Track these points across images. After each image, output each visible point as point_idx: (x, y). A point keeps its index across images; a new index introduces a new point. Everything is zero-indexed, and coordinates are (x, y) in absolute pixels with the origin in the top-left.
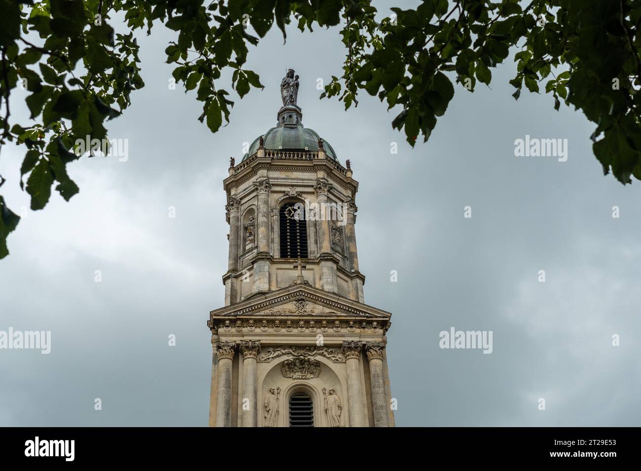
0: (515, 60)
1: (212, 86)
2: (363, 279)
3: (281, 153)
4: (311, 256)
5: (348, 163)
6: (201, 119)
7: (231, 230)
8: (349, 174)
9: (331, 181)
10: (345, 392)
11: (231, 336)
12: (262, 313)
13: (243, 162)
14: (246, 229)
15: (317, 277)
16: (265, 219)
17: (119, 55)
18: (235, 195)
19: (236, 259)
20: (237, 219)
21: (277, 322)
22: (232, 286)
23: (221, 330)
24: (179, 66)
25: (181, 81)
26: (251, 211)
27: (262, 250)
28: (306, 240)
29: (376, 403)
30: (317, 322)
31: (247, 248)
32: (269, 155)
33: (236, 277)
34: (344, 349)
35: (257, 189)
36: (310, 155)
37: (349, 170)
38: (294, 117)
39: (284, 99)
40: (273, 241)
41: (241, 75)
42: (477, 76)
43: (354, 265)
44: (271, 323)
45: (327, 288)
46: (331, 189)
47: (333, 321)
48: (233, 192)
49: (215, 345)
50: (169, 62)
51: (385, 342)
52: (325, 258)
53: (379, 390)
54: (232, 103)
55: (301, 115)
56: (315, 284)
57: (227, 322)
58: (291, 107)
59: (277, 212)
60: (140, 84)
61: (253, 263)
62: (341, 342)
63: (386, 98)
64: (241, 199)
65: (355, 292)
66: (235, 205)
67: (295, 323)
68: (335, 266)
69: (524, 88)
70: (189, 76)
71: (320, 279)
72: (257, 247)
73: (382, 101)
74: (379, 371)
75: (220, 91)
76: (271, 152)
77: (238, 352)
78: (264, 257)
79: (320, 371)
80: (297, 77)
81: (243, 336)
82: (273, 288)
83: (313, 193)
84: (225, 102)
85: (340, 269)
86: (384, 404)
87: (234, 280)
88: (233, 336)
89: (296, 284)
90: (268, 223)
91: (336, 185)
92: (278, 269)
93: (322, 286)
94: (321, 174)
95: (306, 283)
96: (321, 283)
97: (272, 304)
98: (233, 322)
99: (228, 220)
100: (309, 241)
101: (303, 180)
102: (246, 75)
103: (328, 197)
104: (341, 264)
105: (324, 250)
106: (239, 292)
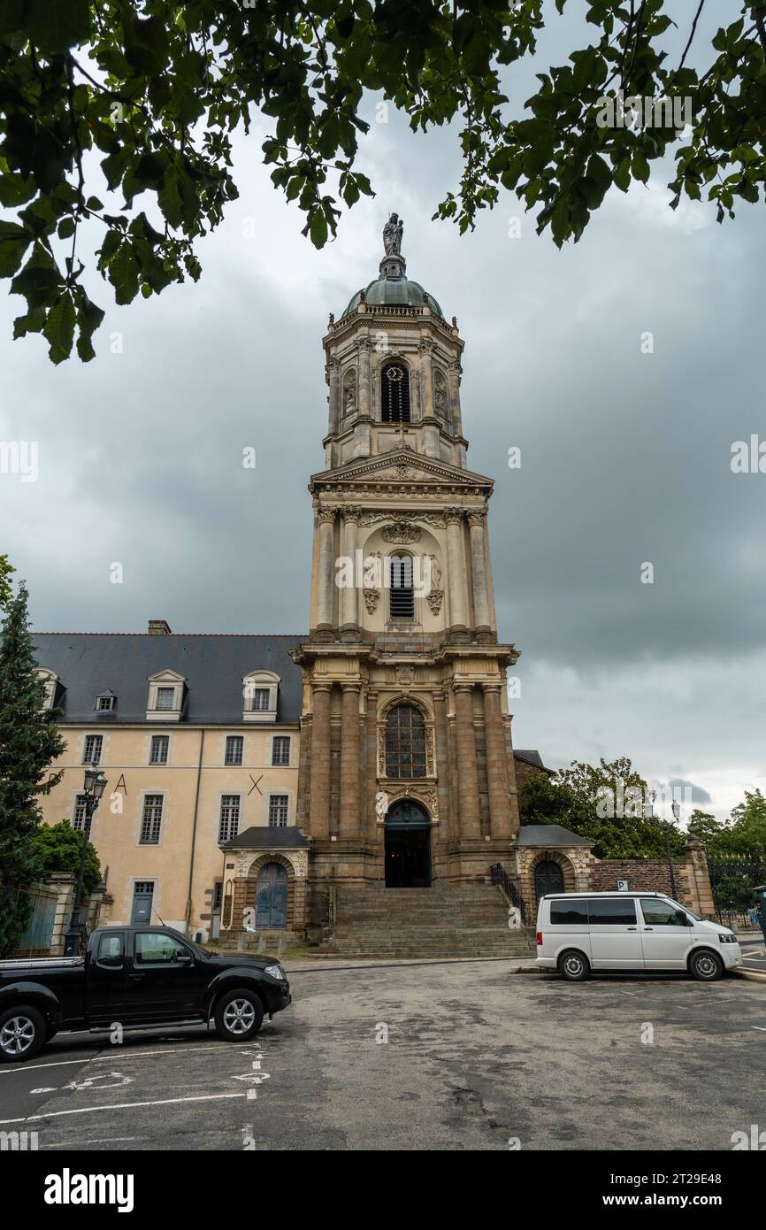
0: (676, 159)
1: (317, 192)
2: (466, 444)
3: (383, 309)
4: (413, 420)
5: (454, 320)
6: (305, 232)
7: (331, 392)
8: (454, 332)
9: (435, 340)
10: (445, 557)
11: (331, 500)
12: (363, 478)
13: (343, 318)
14: (346, 390)
15: (419, 442)
16: (366, 381)
17: (208, 158)
18: (335, 354)
19: (336, 422)
20: (337, 381)
21: (378, 487)
22: (332, 450)
23: (322, 494)
24: (278, 167)
25: (280, 186)
26: (351, 372)
27: (363, 413)
28: (409, 403)
29: (475, 569)
30: (418, 487)
31: (348, 410)
32: (371, 311)
33: (337, 441)
34: (444, 515)
35: (358, 348)
36: (414, 311)
37: (455, 328)
38: (398, 268)
39: (387, 247)
40: (374, 403)
41: (350, 179)
42: (633, 173)
43: (458, 430)
44: (372, 488)
45: (429, 453)
46: (435, 349)
47: (435, 487)
48: (332, 352)
49: (316, 509)
50: (266, 162)
51: (487, 509)
52: (428, 422)
53: (478, 556)
54: (339, 213)
55: (404, 266)
56: (417, 447)
57: (328, 486)
58: (394, 256)
59: (378, 373)
60: (233, 193)
61: (354, 426)
62: (442, 508)
63: (524, 196)
64: (341, 359)
65: (457, 458)
66: (335, 366)
67: (396, 489)
68: (438, 431)
69: (684, 195)
70: (289, 180)
71: (423, 444)
72: (357, 410)
73: (519, 198)
74: (480, 538)
75: (325, 198)
76: (373, 307)
77: (339, 516)
78: (364, 420)
79: (421, 537)
80: (401, 222)
81: (344, 501)
82: (374, 453)
83: (416, 353)
84: (331, 212)
85: (443, 435)
86: (483, 570)
87: (334, 444)
88: (333, 500)
89: (397, 449)
90: (369, 385)
91: (440, 344)
92: (379, 433)
93: (425, 451)
94: (425, 332)
95: (408, 448)
96: (424, 448)
97: (373, 469)
98: (334, 487)
99: (328, 381)
100: (411, 405)
101: (406, 338)
102: (355, 179)
103: (433, 358)
104: (444, 428)
105: (427, 414)
106: (339, 456)
